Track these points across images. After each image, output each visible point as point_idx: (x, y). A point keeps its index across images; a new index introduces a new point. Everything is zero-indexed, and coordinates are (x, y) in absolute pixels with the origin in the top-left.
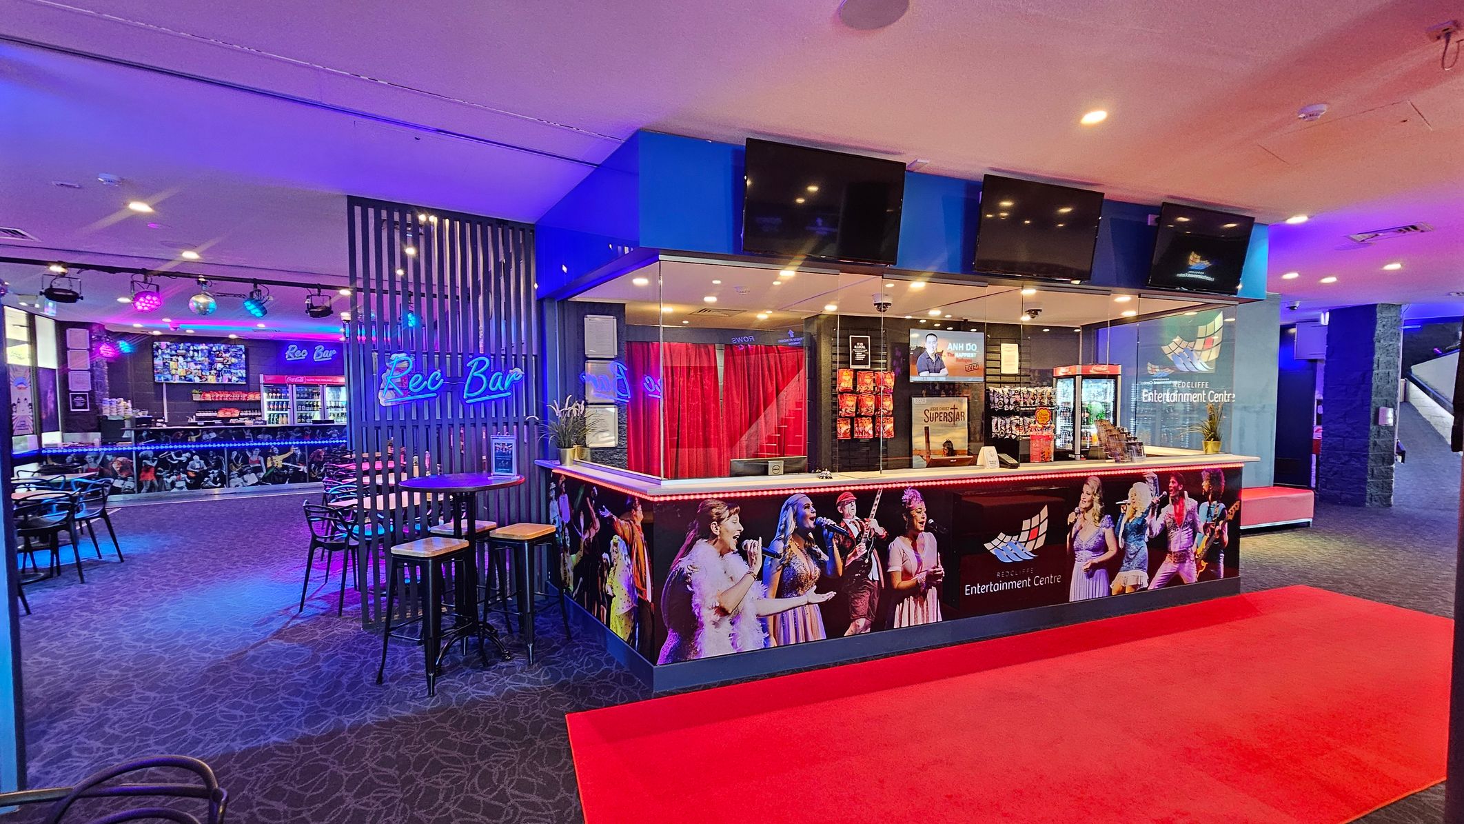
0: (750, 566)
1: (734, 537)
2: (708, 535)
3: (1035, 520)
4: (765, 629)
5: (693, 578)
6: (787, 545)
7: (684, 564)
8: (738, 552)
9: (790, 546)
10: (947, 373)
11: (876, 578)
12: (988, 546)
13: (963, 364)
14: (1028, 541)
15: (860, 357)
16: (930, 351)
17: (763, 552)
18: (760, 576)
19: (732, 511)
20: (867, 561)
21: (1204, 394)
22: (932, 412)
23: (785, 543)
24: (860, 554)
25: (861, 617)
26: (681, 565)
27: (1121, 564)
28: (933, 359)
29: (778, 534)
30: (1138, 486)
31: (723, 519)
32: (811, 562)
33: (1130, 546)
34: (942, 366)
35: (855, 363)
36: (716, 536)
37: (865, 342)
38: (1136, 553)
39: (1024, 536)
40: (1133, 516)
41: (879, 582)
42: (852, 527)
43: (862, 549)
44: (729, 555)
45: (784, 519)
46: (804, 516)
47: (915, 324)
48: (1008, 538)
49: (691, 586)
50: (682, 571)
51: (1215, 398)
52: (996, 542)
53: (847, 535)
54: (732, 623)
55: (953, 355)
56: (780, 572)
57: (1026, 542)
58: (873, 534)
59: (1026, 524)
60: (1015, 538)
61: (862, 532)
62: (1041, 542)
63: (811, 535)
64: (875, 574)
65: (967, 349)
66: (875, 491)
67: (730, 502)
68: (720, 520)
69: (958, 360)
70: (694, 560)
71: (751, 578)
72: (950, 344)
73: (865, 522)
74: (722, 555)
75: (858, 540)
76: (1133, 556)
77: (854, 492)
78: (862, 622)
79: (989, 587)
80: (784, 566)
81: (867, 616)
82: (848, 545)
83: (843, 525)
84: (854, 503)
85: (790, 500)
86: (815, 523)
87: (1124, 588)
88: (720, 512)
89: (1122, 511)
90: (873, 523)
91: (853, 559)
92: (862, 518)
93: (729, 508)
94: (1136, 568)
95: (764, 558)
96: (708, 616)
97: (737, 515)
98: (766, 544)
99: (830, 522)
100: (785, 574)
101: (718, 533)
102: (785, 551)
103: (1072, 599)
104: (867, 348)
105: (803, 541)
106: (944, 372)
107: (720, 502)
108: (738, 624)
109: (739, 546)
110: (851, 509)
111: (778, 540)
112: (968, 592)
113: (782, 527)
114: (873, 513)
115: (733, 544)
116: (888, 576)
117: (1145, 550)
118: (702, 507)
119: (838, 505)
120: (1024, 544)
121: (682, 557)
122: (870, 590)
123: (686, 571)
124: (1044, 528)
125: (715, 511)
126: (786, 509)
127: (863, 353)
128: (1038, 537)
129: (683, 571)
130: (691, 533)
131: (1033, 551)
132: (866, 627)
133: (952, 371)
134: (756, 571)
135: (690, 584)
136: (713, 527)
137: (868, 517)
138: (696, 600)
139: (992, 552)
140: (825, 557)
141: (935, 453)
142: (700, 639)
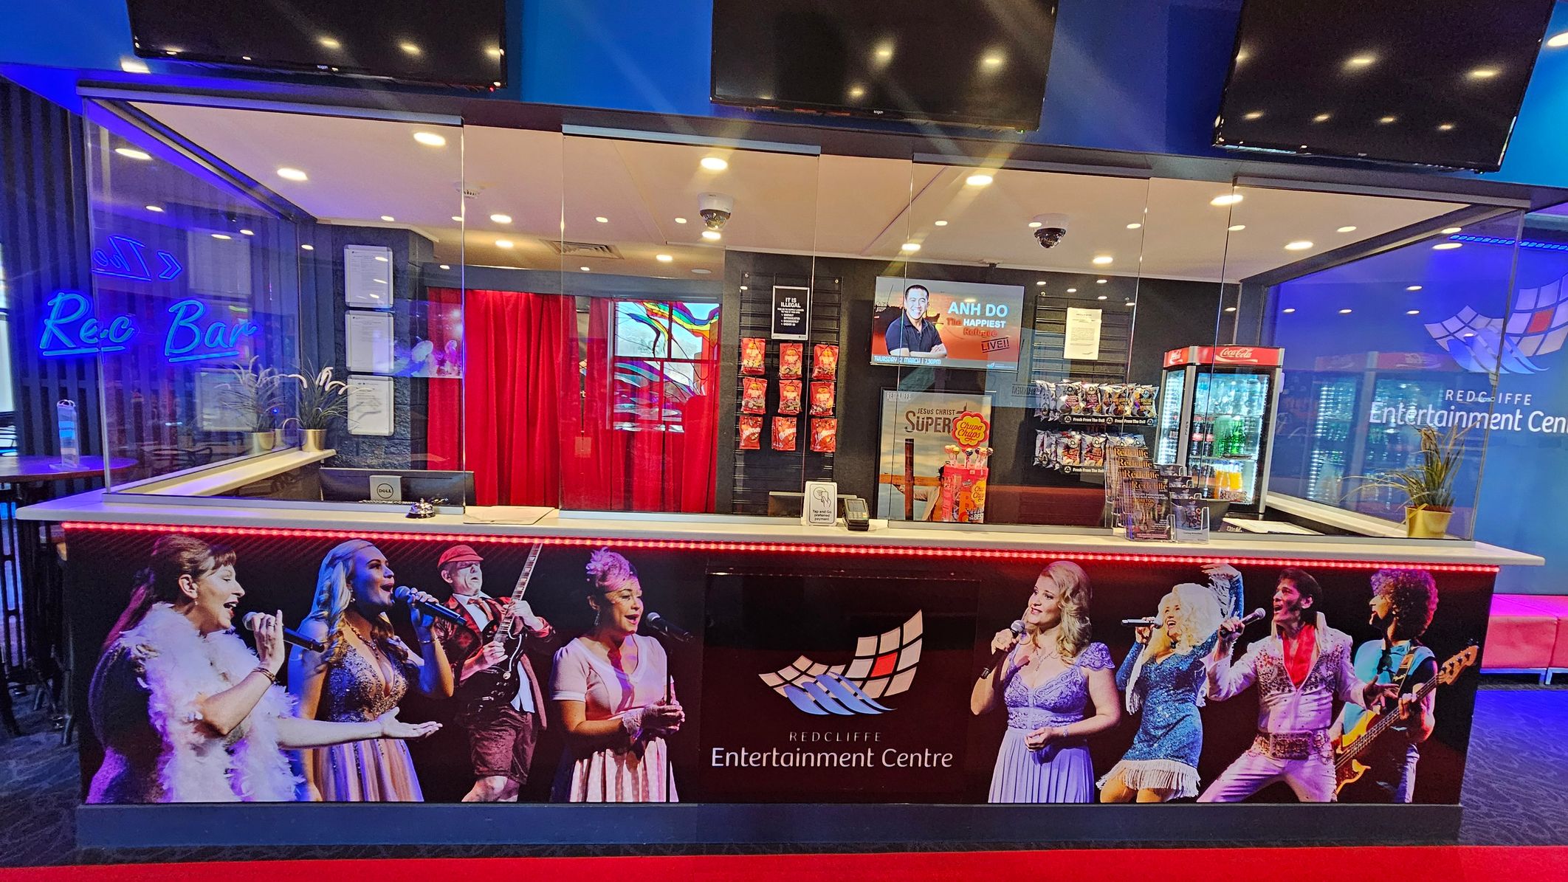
0: (261, 657)
1: (227, 606)
2: (178, 599)
3: (890, 640)
4: (296, 769)
5: (148, 666)
6: (337, 628)
7: (130, 641)
8: (236, 632)
9: (341, 633)
10: (945, 351)
11: (529, 707)
12: (770, 679)
13: (977, 338)
14: (869, 678)
15: (790, 321)
16: (913, 315)
17: (286, 636)
18: (282, 678)
19: (221, 559)
20: (507, 675)
21: (1518, 416)
22: (921, 416)
23: (331, 625)
24: (491, 662)
25: (497, 773)
26: (124, 643)
27: (1130, 744)
28: (919, 328)
29: (315, 608)
30: (1184, 593)
31: (203, 571)
32: (387, 665)
33: (1154, 711)
34: (936, 340)
35: (778, 329)
36: (191, 600)
37: (801, 297)
38: (1170, 727)
39: (860, 668)
40: (1167, 650)
41: (536, 716)
42: (472, 609)
43: (495, 652)
44: (217, 636)
45: (328, 583)
46: (370, 582)
47: (879, 267)
48: (819, 669)
49: (146, 681)
50: (125, 653)
51: (1544, 424)
52: (788, 673)
53: (465, 625)
54: (230, 752)
55: (959, 323)
56: (323, 675)
57: (864, 681)
58: (520, 627)
59: (866, 645)
60: (838, 669)
61: (496, 620)
62: (902, 684)
63: (384, 616)
64: (525, 699)
65: (987, 314)
66: (525, 550)
67: (219, 543)
68: (196, 573)
69: (968, 331)
70: (150, 636)
71: (263, 680)
72: (954, 304)
73: (502, 604)
74: (203, 633)
75: (488, 635)
76: (1160, 732)
77: (476, 546)
78: (499, 783)
79: (769, 758)
80: (330, 667)
81: (511, 772)
82: (465, 643)
83: (453, 605)
84: (477, 568)
85: (340, 550)
86: (392, 597)
87: (1133, 794)
88: (197, 557)
89: (1139, 639)
90: (520, 608)
91: (477, 668)
92: (496, 596)
93: (215, 553)
94: (1166, 756)
95: (288, 648)
96: (181, 735)
97: (230, 567)
98: (292, 624)
99: (425, 597)
100: (333, 679)
101: (194, 595)
102: (330, 640)
103: (995, 796)
104: (804, 306)
105: (368, 628)
106: (939, 350)
107: (196, 542)
108: (242, 753)
109: (237, 618)
110: (470, 580)
111: (317, 618)
112: (717, 761)
113: (325, 597)
114: (521, 588)
115: (225, 617)
116: (556, 709)
117: (1197, 721)
118: (160, 546)
119: (443, 567)
120: (859, 684)
121: (124, 629)
122: (515, 728)
123: (135, 653)
124: (912, 655)
125: (186, 555)
126: (332, 564)
127: (796, 315)
128: (896, 672)
129: (129, 653)
130: (142, 590)
131: (882, 700)
132: (507, 792)
133: (956, 348)
135: (144, 677)
136: (183, 583)
137: (508, 596)
138: (158, 706)
139: (781, 691)
140: (413, 658)
141: (924, 482)
142: (166, 771)
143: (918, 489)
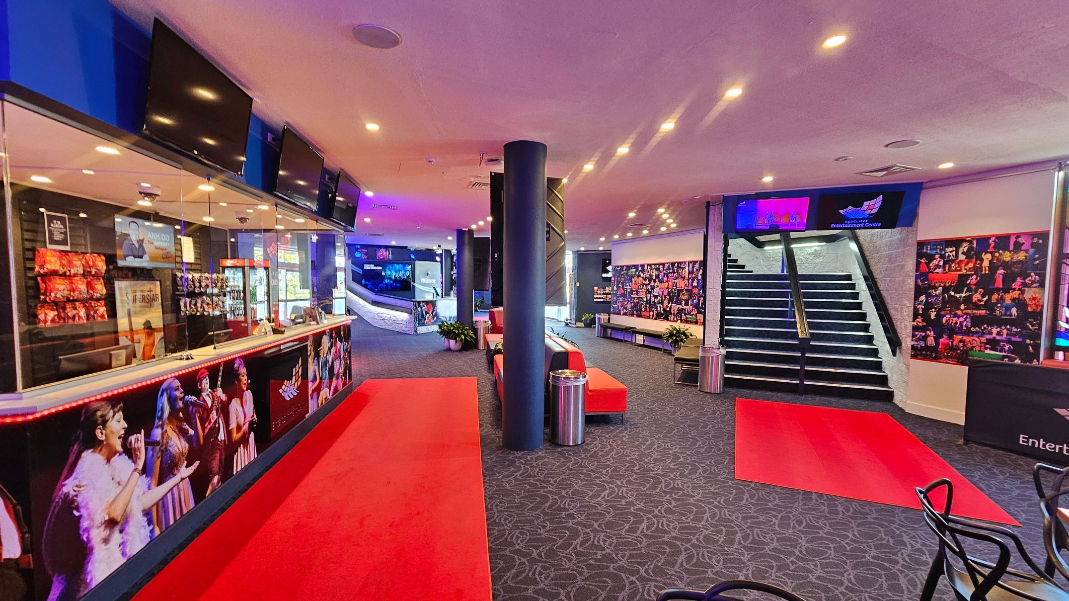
0: (135, 462)
1: (119, 438)
2: (93, 443)
3: (297, 368)
4: (150, 522)
5: (79, 499)
6: (165, 429)
7: (69, 487)
8: (124, 452)
9: (166, 431)
10: (148, 259)
11: (223, 438)
12: (281, 391)
13: (160, 252)
15: (58, 237)
16: (134, 238)
17: (146, 444)
18: (145, 471)
19: (116, 410)
20: (217, 425)
23: (162, 429)
24: (213, 421)
25: (215, 475)
26: (65, 490)
27: (321, 387)
28: (137, 245)
29: (157, 421)
30: (324, 338)
31: (107, 421)
32: (182, 440)
33: (323, 375)
34: (144, 252)
35: (53, 242)
36: (102, 441)
37: (62, 220)
38: (325, 378)
39: (294, 380)
40: (323, 356)
41: (224, 440)
42: (207, 399)
43: (214, 416)
44: (116, 459)
45: (161, 405)
46: (176, 398)
47: (120, 210)
48: (288, 382)
49: (78, 511)
50: (67, 495)
52: (283, 387)
53: (204, 407)
54: (121, 531)
55: (152, 243)
56: (160, 458)
58: (220, 401)
59: (294, 371)
60: (291, 382)
61: (213, 402)
62: (299, 382)
63: (181, 415)
64: (222, 436)
65: (162, 239)
66: (219, 364)
67: (113, 400)
68: (104, 423)
69: (157, 248)
70: (80, 477)
71: (136, 474)
72: (149, 233)
73: (214, 392)
74: (108, 460)
75: (211, 409)
76: (324, 381)
77: (206, 368)
78: (216, 479)
80: (162, 451)
81: (219, 472)
82: (205, 416)
83: (201, 399)
84: (207, 378)
85: (164, 386)
86: (183, 403)
87: (322, 402)
88: (104, 413)
89: (320, 354)
90: (219, 392)
91: (209, 427)
92: (213, 390)
93: (113, 408)
94: (325, 388)
95: (146, 449)
96: (97, 535)
97: (121, 413)
98: (148, 435)
99: (194, 398)
100: (164, 459)
101: (103, 438)
102: (163, 437)
104: (65, 227)
105: (175, 421)
106: (146, 257)
107: (103, 403)
108: (127, 529)
109: (124, 445)
110: (206, 383)
111: (157, 427)
113: (159, 414)
114: (219, 383)
115: (118, 445)
116: (229, 433)
117: (327, 374)
118: (85, 413)
119: (198, 382)
120: (294, 385)
121: (65, 480)
122: (220, 450)
123: (72, 493)
124: (300, 372)
125: (99, 413)
126: (162, 395)
127: (61, 233)
128: (299, 378)
129: (69, 496)
130: (75, 447)
131: (297, 389)
132: (218, 483)
133: (153, 259)
134: (140, 467)
135: (78, 508)
136: (98, 432)
137: (216, 388)
138: (85, 524)
139: (283, 395)
140: (191, 432)
141: (137, 332)
142: (90, 567)
143: (136, 337)
